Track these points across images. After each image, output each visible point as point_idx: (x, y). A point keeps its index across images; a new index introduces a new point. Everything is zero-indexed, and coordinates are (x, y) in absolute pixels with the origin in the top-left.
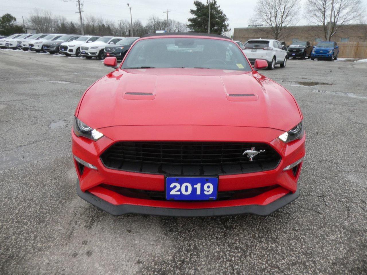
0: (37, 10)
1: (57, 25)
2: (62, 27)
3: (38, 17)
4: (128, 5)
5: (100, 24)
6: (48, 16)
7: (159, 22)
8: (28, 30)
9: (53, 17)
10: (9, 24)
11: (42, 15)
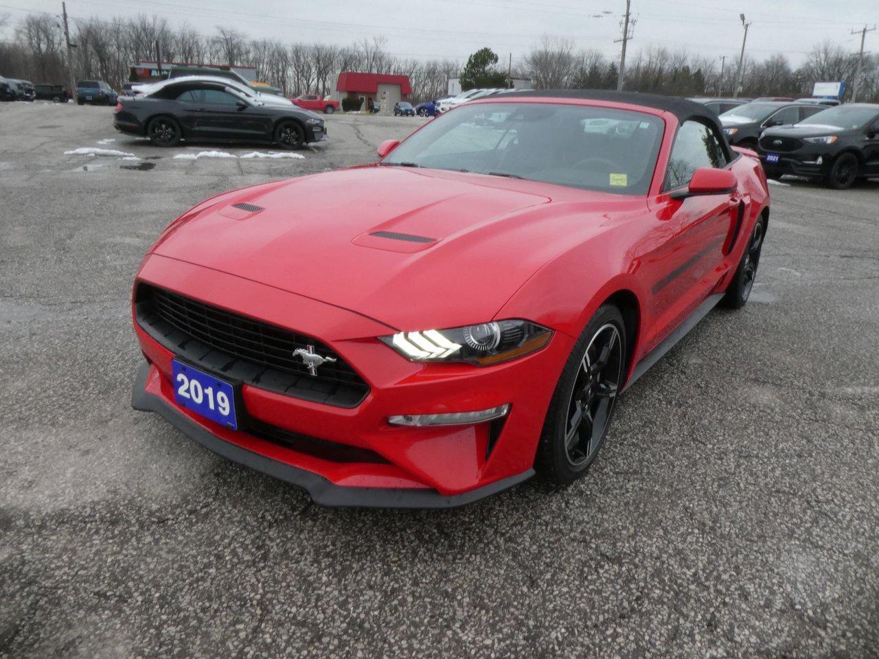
0: (547, 38)
1: (582, 70)
2: (591, 73)
3: (547, 54)
4: (743, 17)
5: (677, 66)
6: (566, 51)
7: (841, 60)
8: (514, 81)
9: (575, 53)
10: (484, 69)
11: (554, 48)
